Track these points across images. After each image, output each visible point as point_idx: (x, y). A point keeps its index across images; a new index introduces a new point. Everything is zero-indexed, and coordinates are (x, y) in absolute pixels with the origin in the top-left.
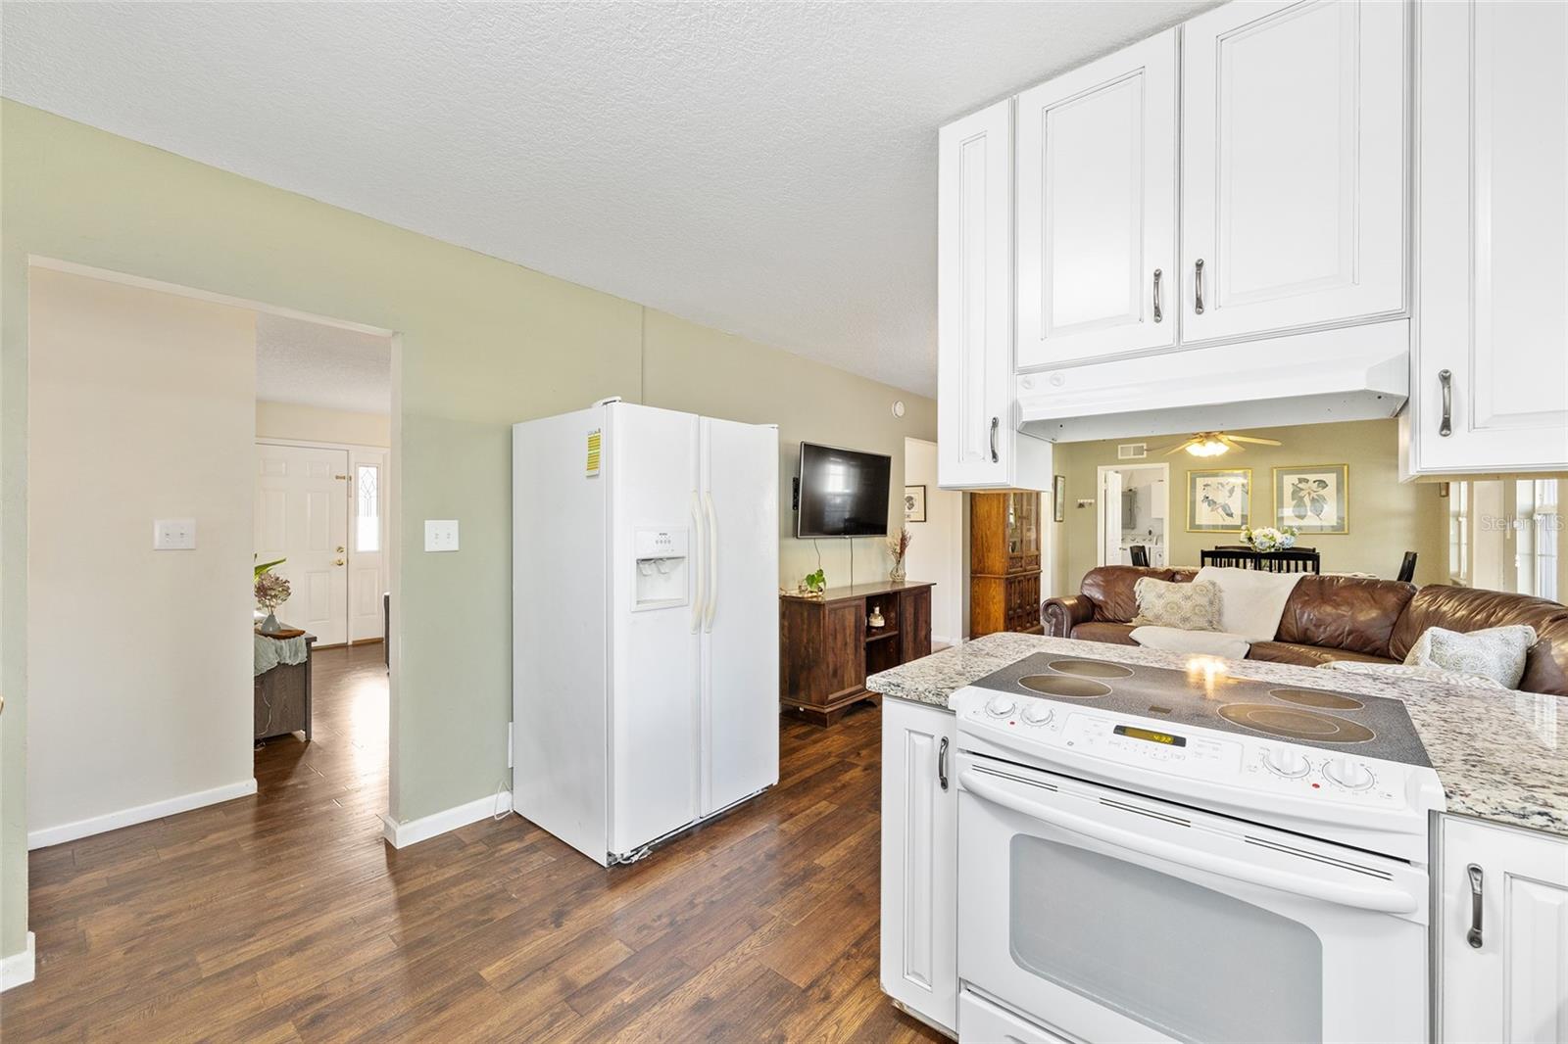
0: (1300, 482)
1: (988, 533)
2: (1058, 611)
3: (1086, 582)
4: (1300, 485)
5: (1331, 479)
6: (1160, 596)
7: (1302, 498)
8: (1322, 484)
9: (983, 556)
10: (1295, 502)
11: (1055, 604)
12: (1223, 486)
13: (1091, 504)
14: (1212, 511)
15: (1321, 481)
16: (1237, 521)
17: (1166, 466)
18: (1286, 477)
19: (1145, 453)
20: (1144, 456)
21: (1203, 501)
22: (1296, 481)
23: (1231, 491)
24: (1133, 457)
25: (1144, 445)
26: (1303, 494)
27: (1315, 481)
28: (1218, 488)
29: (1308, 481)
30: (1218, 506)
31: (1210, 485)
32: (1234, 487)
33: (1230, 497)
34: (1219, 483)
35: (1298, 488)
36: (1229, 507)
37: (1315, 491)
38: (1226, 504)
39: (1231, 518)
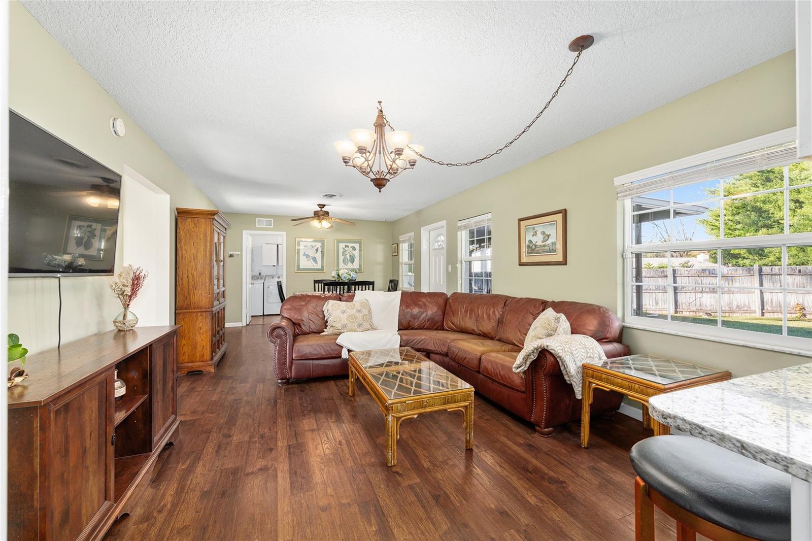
1: (195, 273)
2: (282, 333)
3: (285, 307)
5: (357, 246)
6: (344, 312)
7: (346, 255)
8: (354, 248)
9: (189, 294)
11: (279, 327)
12: (313, 247)
13: (238, 254)
14: (308, 260)
15: (354, 247)
16: (319, 266)
17: (284, 233)
18: (340, 244)
19: (272, 225)
20: (272, 226)
21: (304, 255)
22: (344, 247)
23: (317, 250)
24: (265, 226)
25: (272, 220)
26: (347, 253)
27: (351, 247)
28: (311, 248)
29: (349, 246)
30: (311, 258)
31: (307, 246)
32: (318, 248)
33: (316, 253)
34: (311, 245)
35: (345, 250)
36: (316, 259)
37: (351, 252)
38: (315, 257)
39: (317, 264)
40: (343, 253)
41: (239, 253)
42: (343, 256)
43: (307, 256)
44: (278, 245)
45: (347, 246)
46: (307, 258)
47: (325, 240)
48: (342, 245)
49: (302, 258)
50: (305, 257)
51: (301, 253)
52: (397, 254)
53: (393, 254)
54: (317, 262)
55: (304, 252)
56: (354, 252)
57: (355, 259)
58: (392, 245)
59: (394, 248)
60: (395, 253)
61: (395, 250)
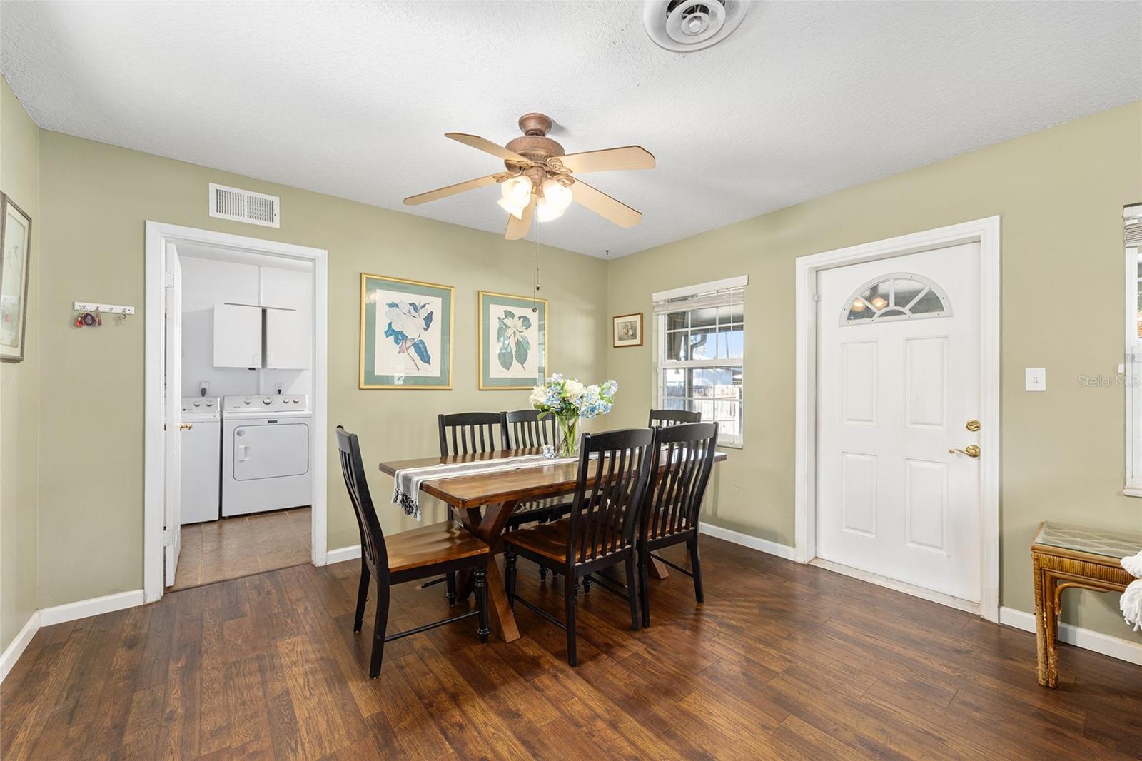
0: (506, 317)
4: (506, 321)
5: (533, 316)
7: (507, 338)
10: (501, 344)
12: (416, 310)
15: (525, 319)
16: (434, 369)
18: (492, 308)
19: (277, 219)
20: (276, 224)
21: (388, 334)
23: (428, 319)
24: (245, 220)
25: (276, 200)
26: (509, 332)
27: (520, 318)
28: (410, 312)
29: (514, 315)
30: (409, 343)
31: (397, 306)
32: (432, 313)
33: (425, 330)
34: (410, 304)
35: (505, 324)
36: (425, 347)
37: (520, 332)
38: (421, 340)
39: (428, 365)
40: (500, 331)
42: (499, 341)
43: (399, 337)
44: (264, 311)
46: (396, 342)
47: (453, 290)
49: (385, 345)
50: (392, 338)
51: (381, 327)
52: (637, 341)
53: (618, 343)
54: (429, 357)
55: (390, 325)
56: (527, 333)
57: (528, 351)
58: (614, 318)
59: (626, 327)
60: (629, 339)
61: (628, 331)
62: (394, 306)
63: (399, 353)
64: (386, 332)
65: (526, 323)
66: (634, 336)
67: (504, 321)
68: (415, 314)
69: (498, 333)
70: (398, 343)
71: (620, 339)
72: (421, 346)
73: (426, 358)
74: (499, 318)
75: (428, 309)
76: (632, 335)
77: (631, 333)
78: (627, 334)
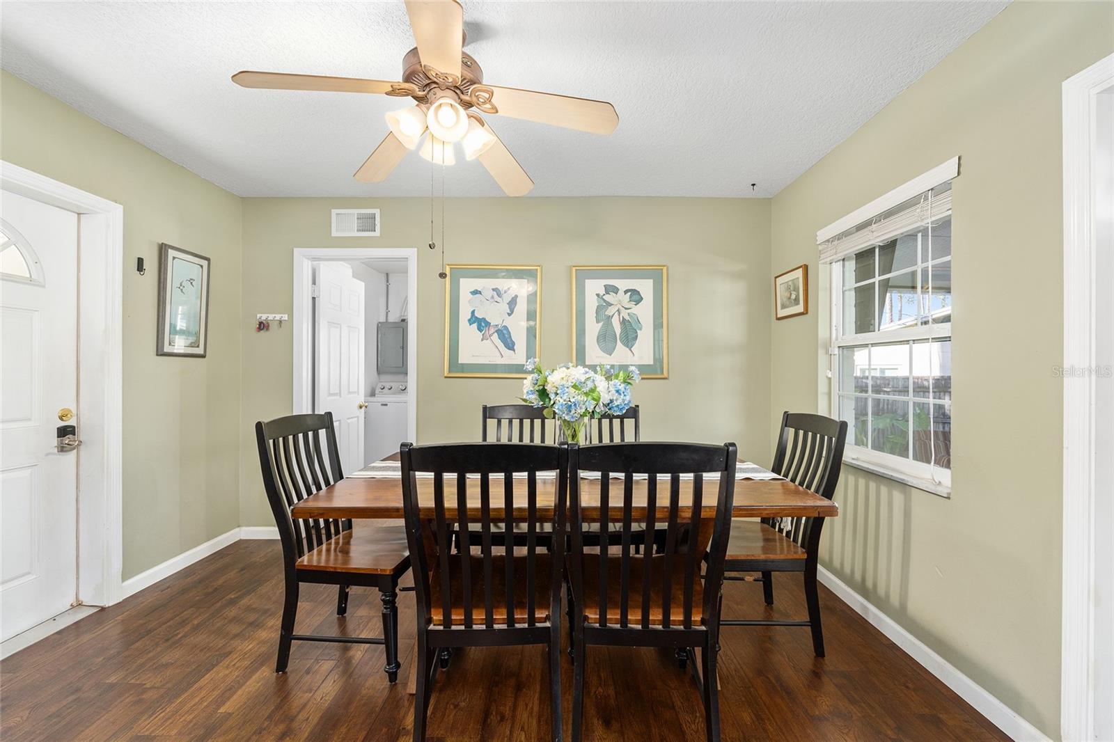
0: (607, 292)
4: (607, 297)
7: (609, 318)
8: (636, 296)
10: (601, 324)
12: (499, 295)
13: (282, 322)
14: (484, 337)
15: (635, 292)
16: (518, 356)
17: (412, 254)
18: (588, 282)
19: (378, 228)
20: (377, 233)
21: (471, 322)
22: (602, 292)
23: (513, 303)
24: (356, 234)
25: (377, 212)
26: (611, 311)
27: (626, 292)
28: (493, 297)
29: (618, 289)
30: (492, 330)
31: (480, 293)
32: (516, 296)
33: (509, 315)
34: (493, 290)
35: (605, 301)
36: (509, 333)
37: (626, 309)
38: (505, 326)
39: (512, 352)
40: (599, 310)
41: (285, 317)
42: (598, 322)
43: (482, 324)
45: (611, 289)
46: (479, 329)
47: (539, 269)
48: (594, 287)
49: (468, 333)
50: (475, 325)
51: (464, 315)
52: (800, 308)
53: (781, 313)
54: (513, 344)
55: (473, 312)
56: (636, 310)
57: (638, 331)
58: (776, 278)
59: (788, 288)
60: (792, 306)
61: (791, 294)
62: (476, 293)
63: (482, 340)
64: (469, 320)
65: (636, 297)
66: (797, 301)
67: (604, 297)
68: (499, 299)
69: (597, 313)
70: (481, 331)
71: (784, 307)
72: (505, 332)
73: (510, 346)
74: (598, 295)
75: (512, 293)
76: (795, 300)
77: (793, 297)
78: (790, 298)
